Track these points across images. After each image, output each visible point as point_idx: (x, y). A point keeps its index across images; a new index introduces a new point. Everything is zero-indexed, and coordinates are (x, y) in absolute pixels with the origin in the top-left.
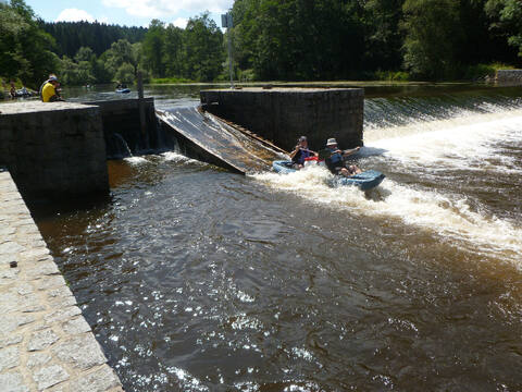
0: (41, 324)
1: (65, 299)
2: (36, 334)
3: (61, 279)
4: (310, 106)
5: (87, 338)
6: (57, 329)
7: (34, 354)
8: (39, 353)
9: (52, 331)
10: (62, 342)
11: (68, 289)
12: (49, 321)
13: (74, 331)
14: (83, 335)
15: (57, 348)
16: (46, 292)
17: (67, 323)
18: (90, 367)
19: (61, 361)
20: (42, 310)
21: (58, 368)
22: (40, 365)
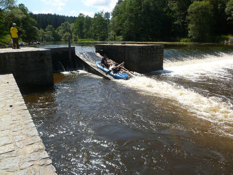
0: (18, 124)
1: (28, 117)
2: (16, 127)
3: (28, 111)
6: (24, 126)
7: (15, 132)
9: (22, 126)
10: (24, 129)
11: (29, 114)
12: (21, 123)
13: (29, 126)
14: (32, 127)
15: (22, 131)
16: (22, 115)
17: (27, 124)
18: (33, 136)
19: (23, 134)
20: (19, 120)
21: (22, 136)
22: (16, 135)
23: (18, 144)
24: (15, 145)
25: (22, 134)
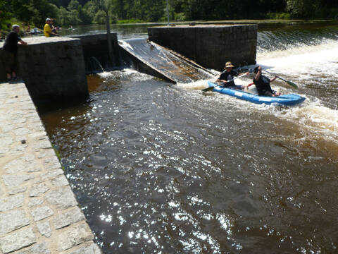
0: (38, 180)
1: (54, 164)
2: (35, 186)
3: (52, 151)
4: (221, 37)
5: (66, 189)
6: (48, 183)
7: (33, 199)
8: (36, 198)
9: (45, 185)
10: (50, 191)
11: (56, 158)
12: (43, 178)
13: (58, 184)
14: (63, 187)
15: (47, 196)
16: (43, 160)
17: (54, 179)
18: (67, 207)
19: (49, 203)
20: (40, 171)
21: (47, 208)
22: (36, 206)
23: (40, 226)
24: (36, 231)
25: (46, 201)
